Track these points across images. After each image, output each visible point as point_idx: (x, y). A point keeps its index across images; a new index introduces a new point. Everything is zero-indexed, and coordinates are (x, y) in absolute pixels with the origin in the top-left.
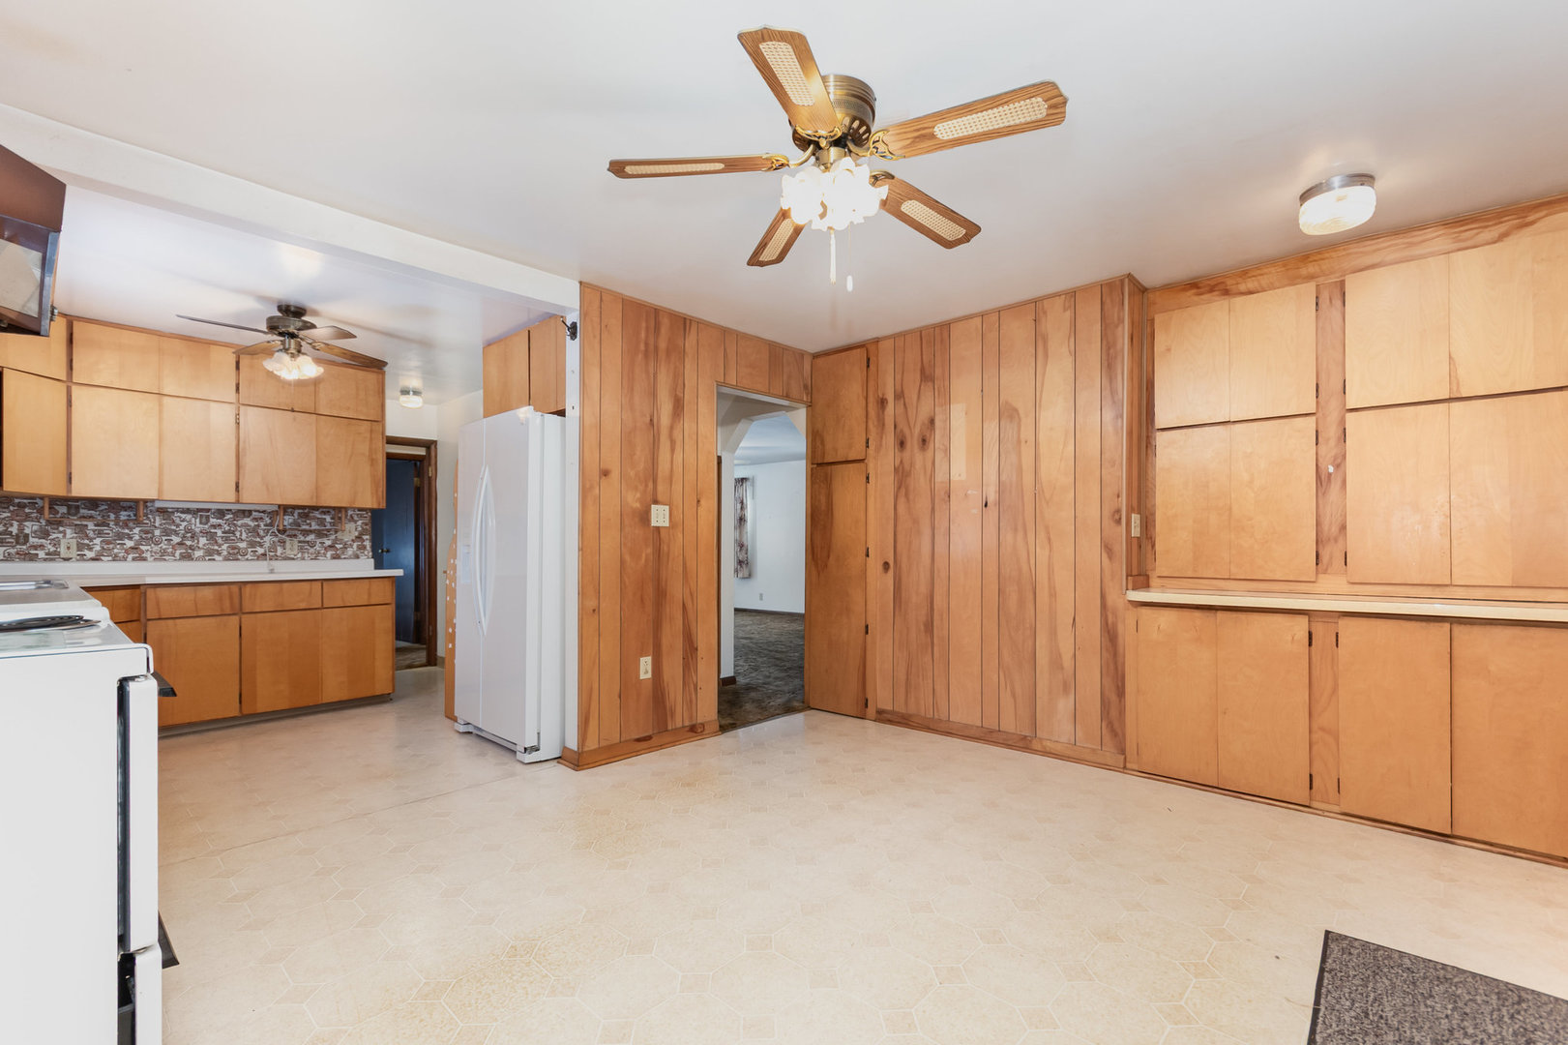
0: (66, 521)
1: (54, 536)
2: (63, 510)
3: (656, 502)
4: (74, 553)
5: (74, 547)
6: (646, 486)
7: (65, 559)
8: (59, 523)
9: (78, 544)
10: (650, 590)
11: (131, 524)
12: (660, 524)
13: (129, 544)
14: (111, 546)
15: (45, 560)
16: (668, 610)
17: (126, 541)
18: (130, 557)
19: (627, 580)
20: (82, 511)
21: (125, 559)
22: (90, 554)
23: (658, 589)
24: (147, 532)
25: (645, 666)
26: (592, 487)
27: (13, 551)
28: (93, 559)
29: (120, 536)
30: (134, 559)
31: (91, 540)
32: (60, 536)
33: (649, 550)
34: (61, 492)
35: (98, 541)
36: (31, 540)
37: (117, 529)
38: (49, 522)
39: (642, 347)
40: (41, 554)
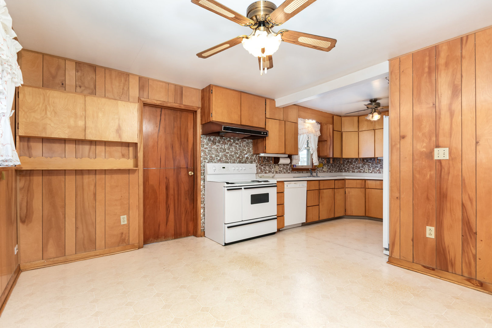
0: (366, 163)
1: (364, 167)
2: (365, 161)
3: (438, 146)
4: (367, 171)
5: (367, 170)
6: (430, 139)
7: (366, 173)
8: (365, 164)
9: (368, 169)
10: (433, 194)
11: (378, 164)
12: (441, 158)
13: (378, 169)
14: (374, 169)
15: (363, 173)
16: (448, 205)
17: (377, 168)
18: (378, 172)
19: (417, 186)
20: (369, 161)
21: (377, 173)
22: (370, 171)
23: (440, 192)
24: (381, 166)
25: (430, 232)
26: (395, 145)
27: (358, 170)
28: (371, 173)
29: (376, 167)
30: (379, 173)
31: (370, 168)
32: (365, 167)
33: (433, 172)
34: (357, 157)
35: (372, 168)
36: (361, 168)
37: (375, 165)
38: (363, 164)
39: (426, 70)
40: (362, 172)
